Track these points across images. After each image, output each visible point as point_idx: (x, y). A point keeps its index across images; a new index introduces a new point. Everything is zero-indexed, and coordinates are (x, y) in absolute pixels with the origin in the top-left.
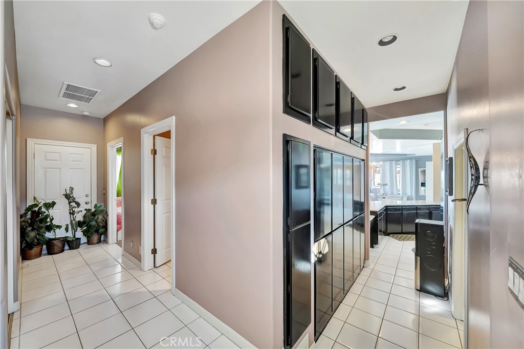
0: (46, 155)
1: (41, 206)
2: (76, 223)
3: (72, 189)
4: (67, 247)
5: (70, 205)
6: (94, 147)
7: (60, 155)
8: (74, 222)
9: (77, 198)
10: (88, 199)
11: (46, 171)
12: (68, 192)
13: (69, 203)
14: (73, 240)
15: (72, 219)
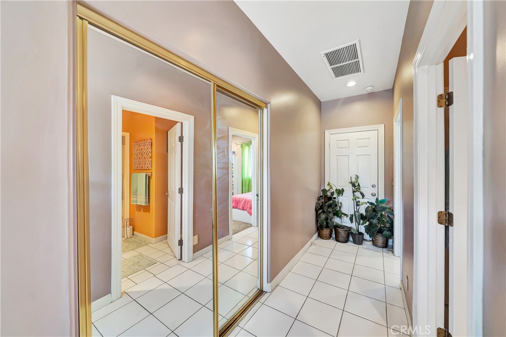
0: (337, 144)
1: (333, 192)
2: (358, 215)
3: (357, 177)
4: (351, 239)
5: (354, 194)
6: (381, 128)
7: (349, 142)
8: (357, 214)
9: (363, 187)
10: (375, 191)
11: (337, 158)
12: (354, 180)
13: (354, 192)
14: (356, 234)
15: (356, 210)
